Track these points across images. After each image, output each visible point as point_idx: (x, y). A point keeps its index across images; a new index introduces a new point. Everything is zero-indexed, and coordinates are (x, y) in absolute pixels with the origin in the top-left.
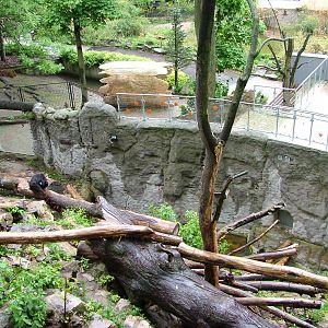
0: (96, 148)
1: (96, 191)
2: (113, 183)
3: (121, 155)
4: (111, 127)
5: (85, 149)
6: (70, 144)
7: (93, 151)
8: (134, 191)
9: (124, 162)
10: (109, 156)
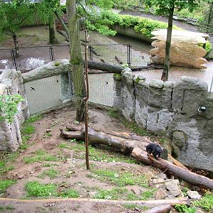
0: (183, 114)
1: (176, 147)
2: (191, 142)
3: (204, 122)
4: (202, 99)
5: (173, 114)
6: (159, 108)
7: (180, 116)
8: (207, 149)
9: (205, 127)
10: (193, 122)
